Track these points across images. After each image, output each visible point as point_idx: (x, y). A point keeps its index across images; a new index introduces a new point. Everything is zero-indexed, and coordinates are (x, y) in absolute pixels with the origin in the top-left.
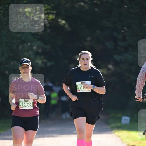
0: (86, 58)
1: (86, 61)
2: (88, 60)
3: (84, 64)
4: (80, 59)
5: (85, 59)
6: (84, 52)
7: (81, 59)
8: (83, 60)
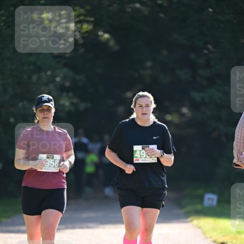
0: (145, 103)
1: (145, 109)
2: (148, 106)
3: (142, 114)
4: (135, 106)
5: (144, 105)
6: (141, 93)
7: (137, 106)
8: (140, 106)
